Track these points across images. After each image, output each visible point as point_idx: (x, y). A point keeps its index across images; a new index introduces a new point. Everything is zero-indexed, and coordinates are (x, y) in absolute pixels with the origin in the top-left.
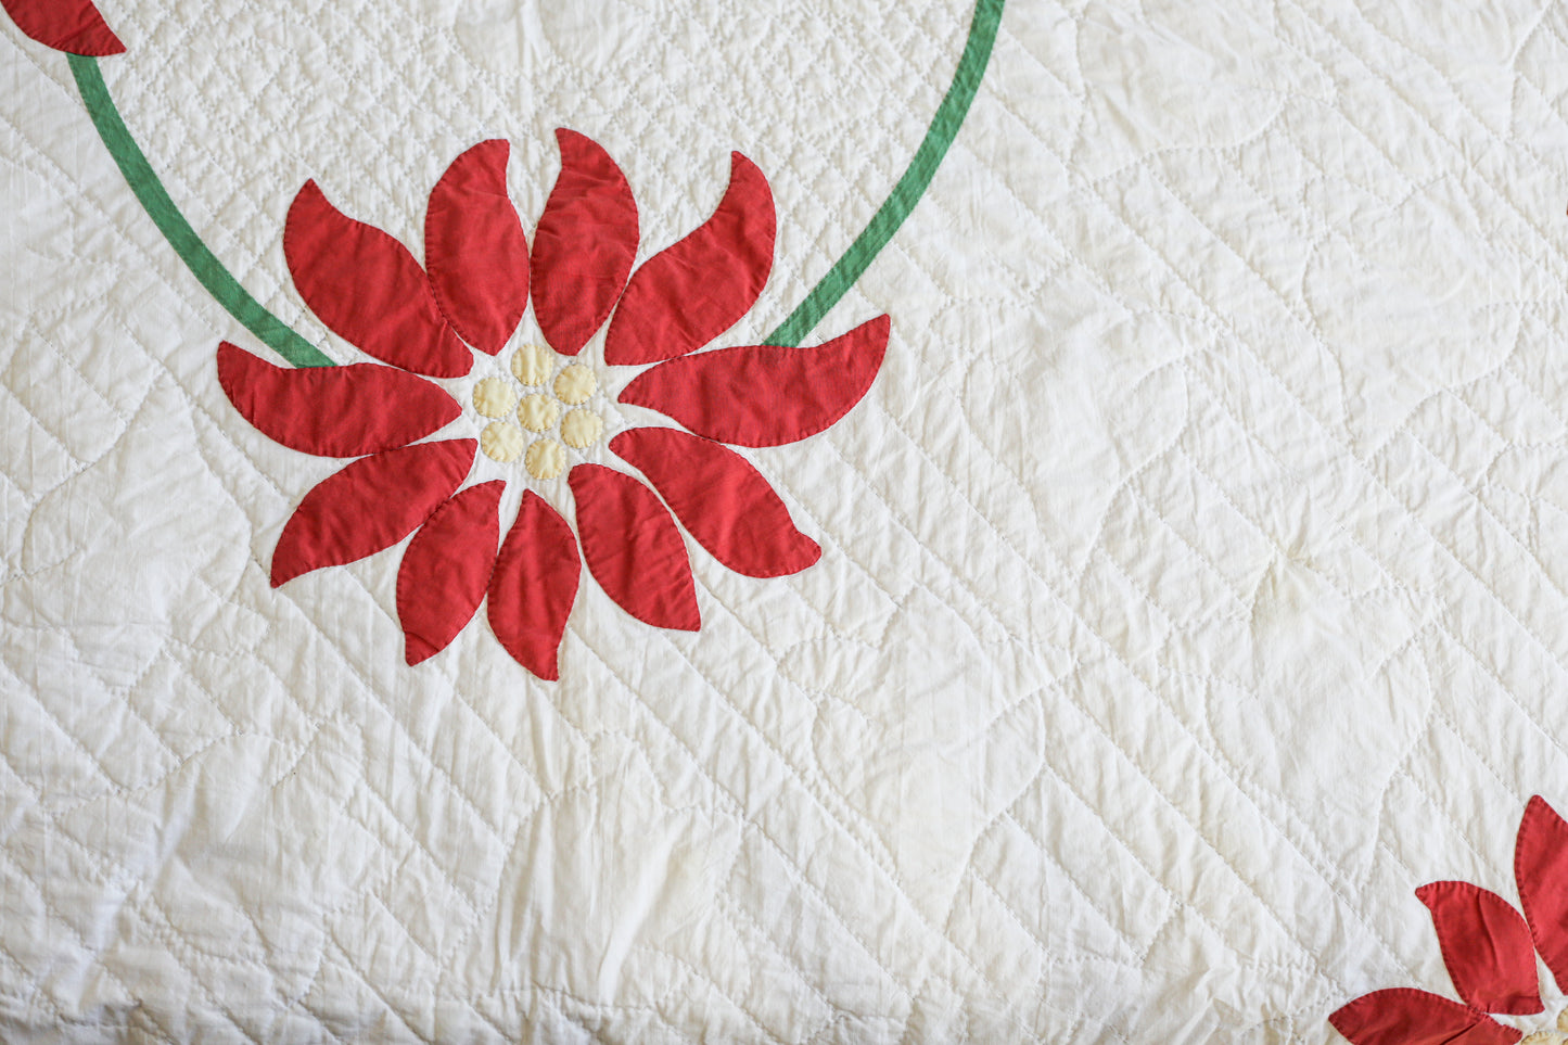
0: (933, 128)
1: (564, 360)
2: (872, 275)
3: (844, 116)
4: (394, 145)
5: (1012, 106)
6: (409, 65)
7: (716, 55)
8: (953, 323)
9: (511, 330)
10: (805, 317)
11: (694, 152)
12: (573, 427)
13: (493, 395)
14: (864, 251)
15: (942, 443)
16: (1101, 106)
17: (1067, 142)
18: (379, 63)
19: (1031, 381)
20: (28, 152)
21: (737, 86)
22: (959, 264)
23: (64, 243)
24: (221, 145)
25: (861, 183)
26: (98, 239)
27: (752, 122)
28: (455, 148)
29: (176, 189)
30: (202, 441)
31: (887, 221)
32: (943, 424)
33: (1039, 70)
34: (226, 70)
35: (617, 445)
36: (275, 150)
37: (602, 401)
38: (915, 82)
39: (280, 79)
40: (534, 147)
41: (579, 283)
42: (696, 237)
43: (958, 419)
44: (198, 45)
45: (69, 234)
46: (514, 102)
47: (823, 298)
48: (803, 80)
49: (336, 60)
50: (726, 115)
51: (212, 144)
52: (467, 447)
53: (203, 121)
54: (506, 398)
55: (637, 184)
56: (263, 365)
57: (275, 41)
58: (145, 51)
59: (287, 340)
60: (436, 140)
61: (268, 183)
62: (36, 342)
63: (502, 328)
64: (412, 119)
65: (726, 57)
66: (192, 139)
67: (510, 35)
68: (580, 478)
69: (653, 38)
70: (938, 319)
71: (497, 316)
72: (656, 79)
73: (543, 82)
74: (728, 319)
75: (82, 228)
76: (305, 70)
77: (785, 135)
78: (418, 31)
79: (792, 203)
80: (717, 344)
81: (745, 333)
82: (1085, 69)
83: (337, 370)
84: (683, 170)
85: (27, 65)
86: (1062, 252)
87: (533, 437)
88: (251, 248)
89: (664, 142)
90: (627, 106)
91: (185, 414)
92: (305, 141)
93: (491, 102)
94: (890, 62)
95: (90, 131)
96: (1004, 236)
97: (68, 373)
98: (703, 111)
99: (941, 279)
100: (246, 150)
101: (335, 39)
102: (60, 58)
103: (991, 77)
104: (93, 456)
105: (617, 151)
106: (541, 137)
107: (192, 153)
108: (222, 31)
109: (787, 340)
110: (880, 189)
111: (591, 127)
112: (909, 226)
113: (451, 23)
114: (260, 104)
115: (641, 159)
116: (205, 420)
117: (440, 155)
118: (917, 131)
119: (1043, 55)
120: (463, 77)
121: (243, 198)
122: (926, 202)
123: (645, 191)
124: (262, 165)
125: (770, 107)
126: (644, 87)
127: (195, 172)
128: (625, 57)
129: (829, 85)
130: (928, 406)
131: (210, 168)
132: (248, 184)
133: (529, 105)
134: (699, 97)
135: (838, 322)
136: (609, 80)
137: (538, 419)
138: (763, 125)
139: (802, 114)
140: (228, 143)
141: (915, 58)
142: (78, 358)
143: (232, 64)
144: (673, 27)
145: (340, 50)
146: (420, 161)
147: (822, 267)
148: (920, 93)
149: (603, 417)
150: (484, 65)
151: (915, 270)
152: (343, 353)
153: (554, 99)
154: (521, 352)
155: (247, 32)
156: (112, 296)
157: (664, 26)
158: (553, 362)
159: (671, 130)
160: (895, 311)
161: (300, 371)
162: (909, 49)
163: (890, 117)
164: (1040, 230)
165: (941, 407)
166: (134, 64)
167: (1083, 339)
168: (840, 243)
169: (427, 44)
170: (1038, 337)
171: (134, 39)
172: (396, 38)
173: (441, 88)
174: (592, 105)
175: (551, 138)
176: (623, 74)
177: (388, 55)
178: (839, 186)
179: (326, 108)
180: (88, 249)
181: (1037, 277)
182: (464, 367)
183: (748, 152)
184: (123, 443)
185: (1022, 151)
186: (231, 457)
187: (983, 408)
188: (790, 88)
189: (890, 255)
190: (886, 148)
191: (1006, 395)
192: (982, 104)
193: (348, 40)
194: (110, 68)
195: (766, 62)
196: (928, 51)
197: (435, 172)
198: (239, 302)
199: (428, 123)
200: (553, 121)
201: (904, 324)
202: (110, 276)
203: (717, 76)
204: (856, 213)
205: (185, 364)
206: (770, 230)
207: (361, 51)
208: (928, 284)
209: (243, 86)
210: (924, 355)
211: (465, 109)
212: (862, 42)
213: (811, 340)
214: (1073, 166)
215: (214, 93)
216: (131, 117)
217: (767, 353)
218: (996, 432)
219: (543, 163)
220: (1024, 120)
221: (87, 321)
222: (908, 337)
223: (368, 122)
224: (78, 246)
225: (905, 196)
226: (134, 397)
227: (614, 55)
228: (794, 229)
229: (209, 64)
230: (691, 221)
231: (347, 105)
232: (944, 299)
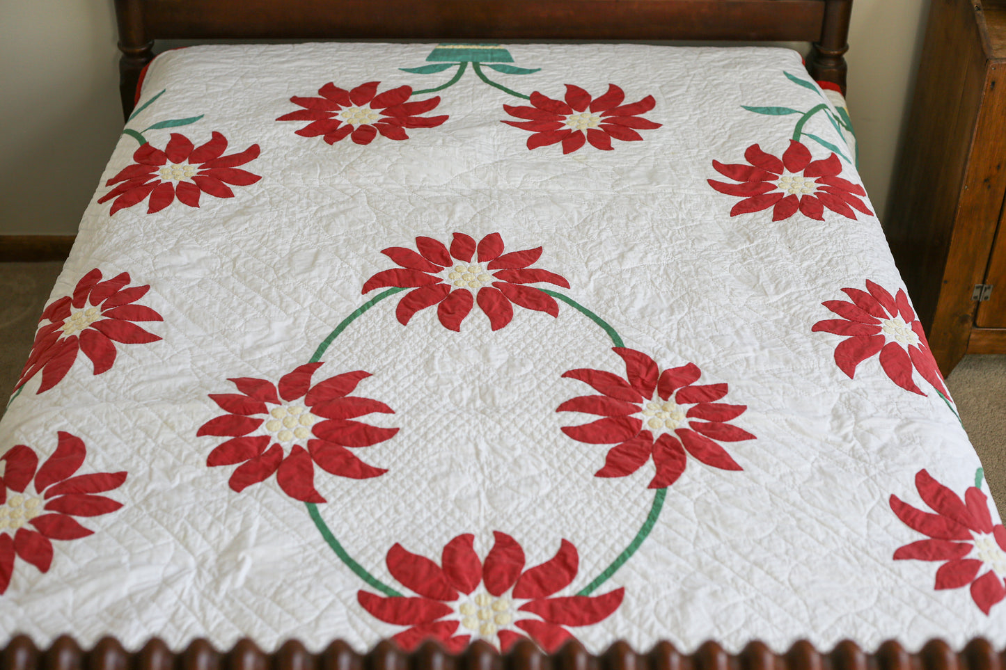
0: (640, 532)
1: (495, 599)
2: (618, 575)
3: (604, 529)
4: (430, 533)
5: (670, 526)
6: (437, 511)
7: (555, 510)
8: (650, 589)
9: (474, 588)
10: (591, 587)
11: (547, 538)
12: (499, 618)
13: (467, 607)
14: (613, 568)
15: (647, 625)
16: (705, 527)
17: (692, 537)
18: (425, 510)
19: (682, 607)
20: (287, 529)
21: (563, 519)
22: (651, 572)
23: (299, 559)
24: (363, 532)
25: (612, 548)
26: (312, 558)
27: (569, 530)
28: (453, 535)
29: (344, 544)
30: (350, 619)
31: (623, 558)
32: (648, 618)
33: (680, 516)
34: (366, 509)
35: (517, 624)
36: (384, 534)
37: (510, 611)
38: (631, 520)
39: (387, 514)
40: (484, 538)
41: (502, 574)
42: (548, 563)
43: (653, 618)
44: (355, 502)
45: (301, 556)
46: (477, 522)
47: (598, 582)
48: (588, 519)
49: (408, 508)
50: (559, 528)
51: (359, 531)
52: (455, 624)
53: (356, 525)
54: (473, 610)
55: (524, 546)
56: (375, 596)
57: (385, 502)
58: (335, 503)
59: (385, 589)
60: (447, 533)
61: (380, 543)
62: (285, 587)
63: (471, 588)
64: (437, 526)
65: (559, 511)
66: (352, 529)
67: (476, 502)
68: (502, 634)
69: (531, 505)
70: (644, 589)
71: (470, 584)
72: (532, 517)
73: (488, 517)
74: (561, 586)
75: (306, 554)
76: (396, 511)
77: (582, 534)
78: (440, 501)
79: (585, 553)
80: (556, 595)
81: (567, 592)
82: (698, 516)
83: (405, 598)
84: (543, 543)
85: (287, 505)
86: (691, 569)
87: (483, 622)
88: (373, 561)
89: (535, 535)
90: (521, 524)
91: (344, 610)
92: (395, 531)
93: (468, 523)
94: (622, 513)
95: (312, 524)
96: (668, 563)
97: (298, 596)
98: (550, 527)
99: (645, 576)
100: (372, 533)
101: (408, 502)
102: (302, 504)
103: (662, 517)
104: (306, 621)
105: (517, 538)
106: (487, 534)
107: (351, 533)
108: (365, 498)
109: (585, 594)
110: (619, 549)
111: (507, 529)
112: (631, 560)
113: (453, 499)
114: (379, 521)
115: (526, 540)
116: (351, 613)
117: (448, 537)
118: (634, 533)
119: (681, 511)
120: (457, 514)
121: (370, 547)
122: (637, 553)
123: (528, 549)
124: (378, 537)
125: (576, 525)
126: (527, 519)
127: (352, 539)
128: (520, 509)
129: (599, 519)
130: (641, 615)
131: (358, 538)
132: (373, 543)
133: (483, 523)
134: (549, 522)
135: (605, 588)
136: (514, 517)
137: (485, 615)
138: (573, 530)
139: (588, 528)
140: (366, 531)
141: (632, 512)
142: (302, 591)
143: (368, 508)
144: (538, 501)
145: (411, 506)
146: (441, 538)
147: (597, 573)
148: (634, 523)
149: (512, 615)
150: (466, 511)
151: (634, 573)
152: (408, 593)
153: (493, 522)
154: (479, 596)
155: (374, 499)
156: (317, 575)
157: (535, 502)
158: (490, 599)
159: (538, 531)
160: (628, 585)
161: (390, 598)
162: (629, 510)
163: (623, 529)
164: (683, 562)
165: (646, 614)
166: (331, 506)
167: (702, 594)
168: (604, 565)
169: (444, 506)
170: (683, 594)
171: (331, 500)
172: (432, 503)
173: (448, 518)
174: (507, 524)
175: (491, 534)
176: (519, 515)
177: (429, 509)
178: (603, 549)
179: (404, 522)
180: (308, 561)
181: (682, 577)
182: (456, 598)
183: (568, 538)
184: (318, 619)
185: (675, 539)
186: (361, 625)
187: (663, 614)
188: (583, 520)
189: (624, 569)
190: (621, 538)
191: (672, 611)
192: (658, 526)
193: (414, 503)
194: (321, 507)
195: (574, 512)
196: (636, 510)
197: (446, 541)
198: (368, 578)
199: (443, 528)
200: (491, 529)
201: (630, 589)
202: (316, 569)
203: (555, 516)
204: (610, 556)
205: (344, 596)
206: (576, 560)
207: (418, 506)
208: (639, 578)
209: (372, 514)
210: (639, 599)
211: (458, 525)
212: (611, 507)
213: (594, 594)
214: (695, 545)
215: (361, 516)
216: (329, 521)
217: (577, 599)
218: (669, 622)
219: (488, 542)
220: (676, 531)
221: (306, 582)
222: (632, 594)
223: (420, 526)
224: (304, 559)
225: (629, 551)
226: (324, 604)
227: (516, 509)
228: (586, 562)
229: (359, 508)
230: (545, 558)
231: (412, 522)
232: (645, 582)
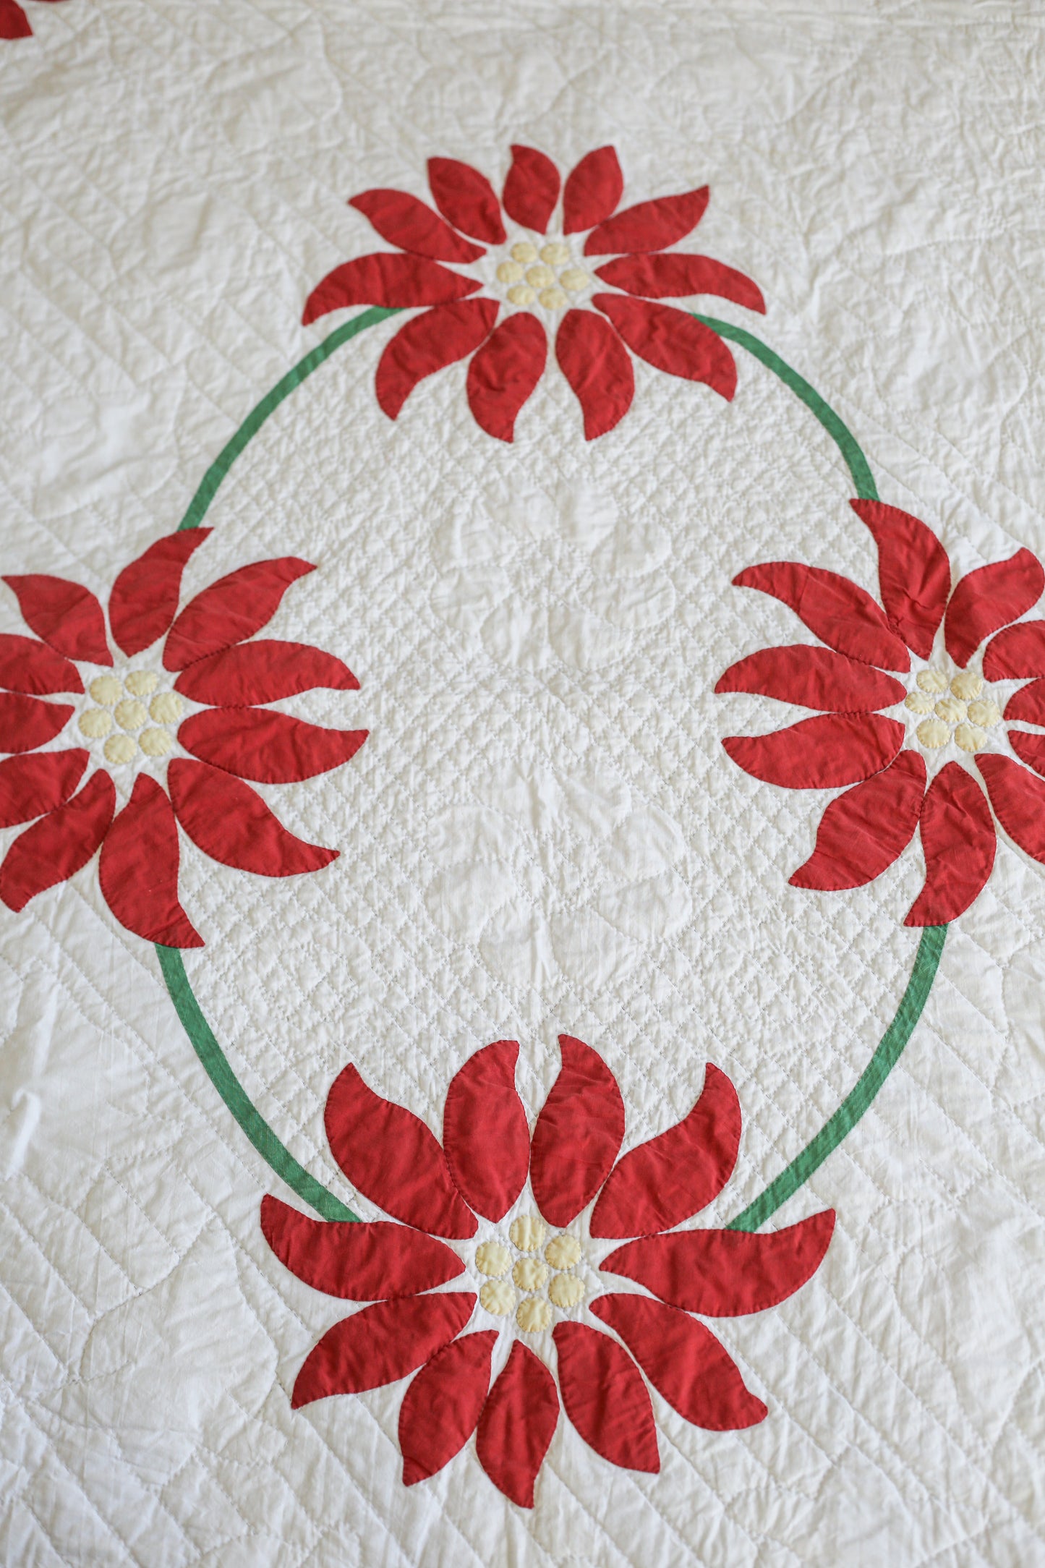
0: (878, 1052)
1: (555, 1231)
2: (822, 1175)
3: (802, 1039)
4: (422, 1039)
5: (946, 1038)
6: (439, 974)
7: (697, 982)
8: (890, 1219)
9: (511, 1203)
10: (762, 1208)
11: (675, 1061)
12: (560, 1289)
13: (493, 1257)
14: (816, 1153)
15: (877, 1324)
16: (1023, 1042)
17: (992, 1071)
18: (414, 971)
19: (957, 1274)
20: (116, 1023)
21: (713, 1008)
22: (896, 1169)
23: (140, 1102)
24: (278, 1029)
25: (815, 1096)
26: (169, 1100)
27: (725, 1039)
28: (473, 1045)
30: (242, 1278)
31: (836, 1129)
33: (971, 1008)
34: (287, 967)
35: (597, 1307)
36: (323, 1037)
37: (586, 1269)
38: (864, 1014)
39: (331, 978)
40: (540, 1050)
41: (572, 1166)
42: (672, 1133)
43: (892, 1303)
44: (265, 945)
45: (145, 1094)
46: (525, 1010)
47: (778, 1192)
48: (769, 1007)
49: (379, 966)
50: (703, 1032)
51: (271, 1028)
52: (466, 1303)
53: (264, 1009)
54: (504, 1260)
55: (624, 1086)
56: (298, 1217)
57: (329, 946)
58: (221, 947)
59: (321, 1198)
60: (458, 1038)
61: (315, 1064)
62: (109, 1183)
63: (504, 1203)
64: (439, 1018)
65: (705, 983)
66: (254, 1022)
67: (526, 955)
68: (564, 1335)
69: (644, 964)
70: (876, 1217)
71: (500, 1190)
72: (645, 999)
73: (550, 996)
74: (697, 1204)
75: (156, 1090)
76: (352, 972)
77: (752, 1052)
78: (448, 946)
79: (755, 1110)
80: (687, 1225)
81: (711, 1218)
82: (1009, 1011)
83: (362, 1226)
84: (665, 1076)
85: (121, 951)
86: (985, 1165)
87: (524, 1297)
88: (297, 1118)
89: (650, 1052)
90: (620, 1019)
91: (230, 1254)
92: (348, 1031)
93: (506, 1009)
94: (843, 995)
95: (170, 1011)
96: (936, 1148)
97: (134, 1211)
98: (684, 1028)
99: (881, 1181)
100: (299, 1035)
101: (379, 948)
102: (150, 947)
103: (929, 1012)
104: (150, 1282)
105: (609, 1057)
106: (546, 1041)
107: (253, 1034)
108: (286, 935)
109: (746, 1226)
110: (831, 1101)
111: (588, 1035)
112: (855, 1134)
113: (476, 941)
114: (313, 998)
115: (629, 1065)
116: (246, 1262)
117: (461, 1050)
118: (864, 1055)
119: (975, 996)
120: (484, 987)
121: (293, 1075)
122: (870, 1115)
123: (631, 1092)
124: (311, 1048)
125: (740, 1027)
126: (635, 1005)
127: (254, 1050)
128: (620, 978)
129: (791, 1012)
130: (867, 1290)
131: (267, 1048)
132: (298, 1063)
133: (538, 1013)
134: (681, 1016)
135: (791, 1213)
136: (606, 998)
137: (530, 1280)
138: (734, 1042)
139: (767, 1035)
140: (284, 1029)
141: (865, 993)
142: (144, 1199)
143: (292, 963)
144: (662, 956)
145: (382, 958)
146: (444, 1057)
147: (779, 1165)
148: (868, 1023)
149: (586, 1282)
150: (501, 978)
151: (859, 1172)
152: (368, 1212)
153: (559, 1010)
154: (518, 1223)
155: (306, 937)
156: (176, 1150)
157: (654, 955)
158: (546, 1232)
159: (656, 1042)
160: (841, 1206)
161: (330, 1225)
162: (860, 985)
163: (842, 1042)
164: (967, 1145)
165: (877, 1292)
166: (211, 957)
167: (1002, 1240)
168: (795, 1146)
169: (455, 957)
170: (963, 1236)
171: (213, 937)
172: (430, 951)
173: (465, 995)
174: (591, 1017)
175: (555, 1042)
176: (618, 992)
177: (422, 966)
178: (796, 1098)
179: (368, 1005)
180: (160, 1108)
181: (963, 1184)
182: (470, 1231)
183: (720, 1064)
185: (954, 1077)
186: (265, 1294)
187: (914, 1295)
188: (758, 1013)
189: (838, 1158)
190: (837, 1067)
191: (933, 1285)
192: (921, 1035)
193: (390, 949)
194: (191, 958)
195: (739, 989)
196: (876, 988)
197: (455, 1064)
198: (283, 1163)
199: (452, 1023)
200: (556, 1028)
201: (847, 1217)
202: (176, 1132)
203: (697, 999)
204: (810, 1121)
205: (234, 1211)
206: (736, 1132)
207: (400, 960)
208: (869, 1185)
209: (300, 982)
210: (864, 1246)
211: (484, 1014)
212: (820, 977)
213: (767, 1228)
214: (996, 1091)
215: (275, 986)
216: (205, 1000)
217: (729, 1237)
218: (925, 1316)
219: (547, 1063)
220: (955, 1050)
221: (154, 1169)
222: (851, 1230)
223: (402, 1019)
224: (151, 1107)
225: (853, 1108)
226: (188, 1236)
227: (611, 976)
228: (757, 1132)
229: (273, 962)
230: (669, 1119)
231: (386, 1004)
232: (882, 1199)
